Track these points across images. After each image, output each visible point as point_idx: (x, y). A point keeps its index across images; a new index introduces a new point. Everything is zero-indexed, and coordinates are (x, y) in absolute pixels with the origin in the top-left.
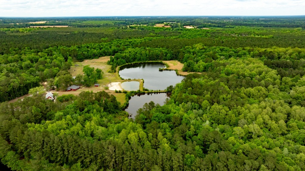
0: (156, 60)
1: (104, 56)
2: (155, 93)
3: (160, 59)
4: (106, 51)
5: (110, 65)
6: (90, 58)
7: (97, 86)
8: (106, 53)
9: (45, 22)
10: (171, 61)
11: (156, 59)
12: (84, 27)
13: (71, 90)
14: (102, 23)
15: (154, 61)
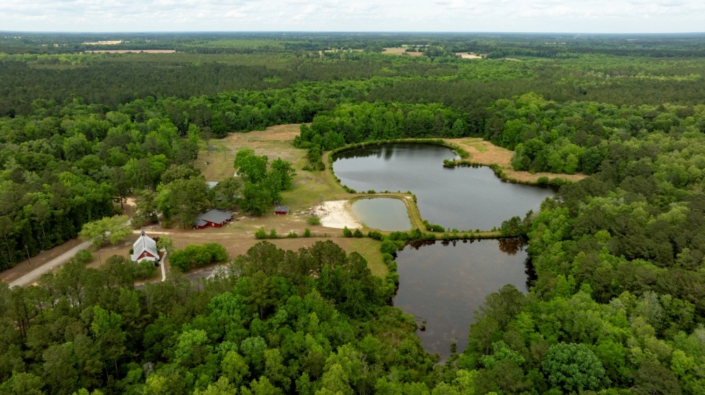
0: (424, 137)
1: (279, 124)
2: (465, 239)
3: (436, 134)
4: (284, 110)
5: (302, 148)
6: (242, 128)
7: (284, 213)
8: (284, 114)
9: (120, 42)
10: (465, 139)
11: (425, 133)
12: (215, 52)
13: (209, 224)
14: (255, 45)
15: (421, 139)
